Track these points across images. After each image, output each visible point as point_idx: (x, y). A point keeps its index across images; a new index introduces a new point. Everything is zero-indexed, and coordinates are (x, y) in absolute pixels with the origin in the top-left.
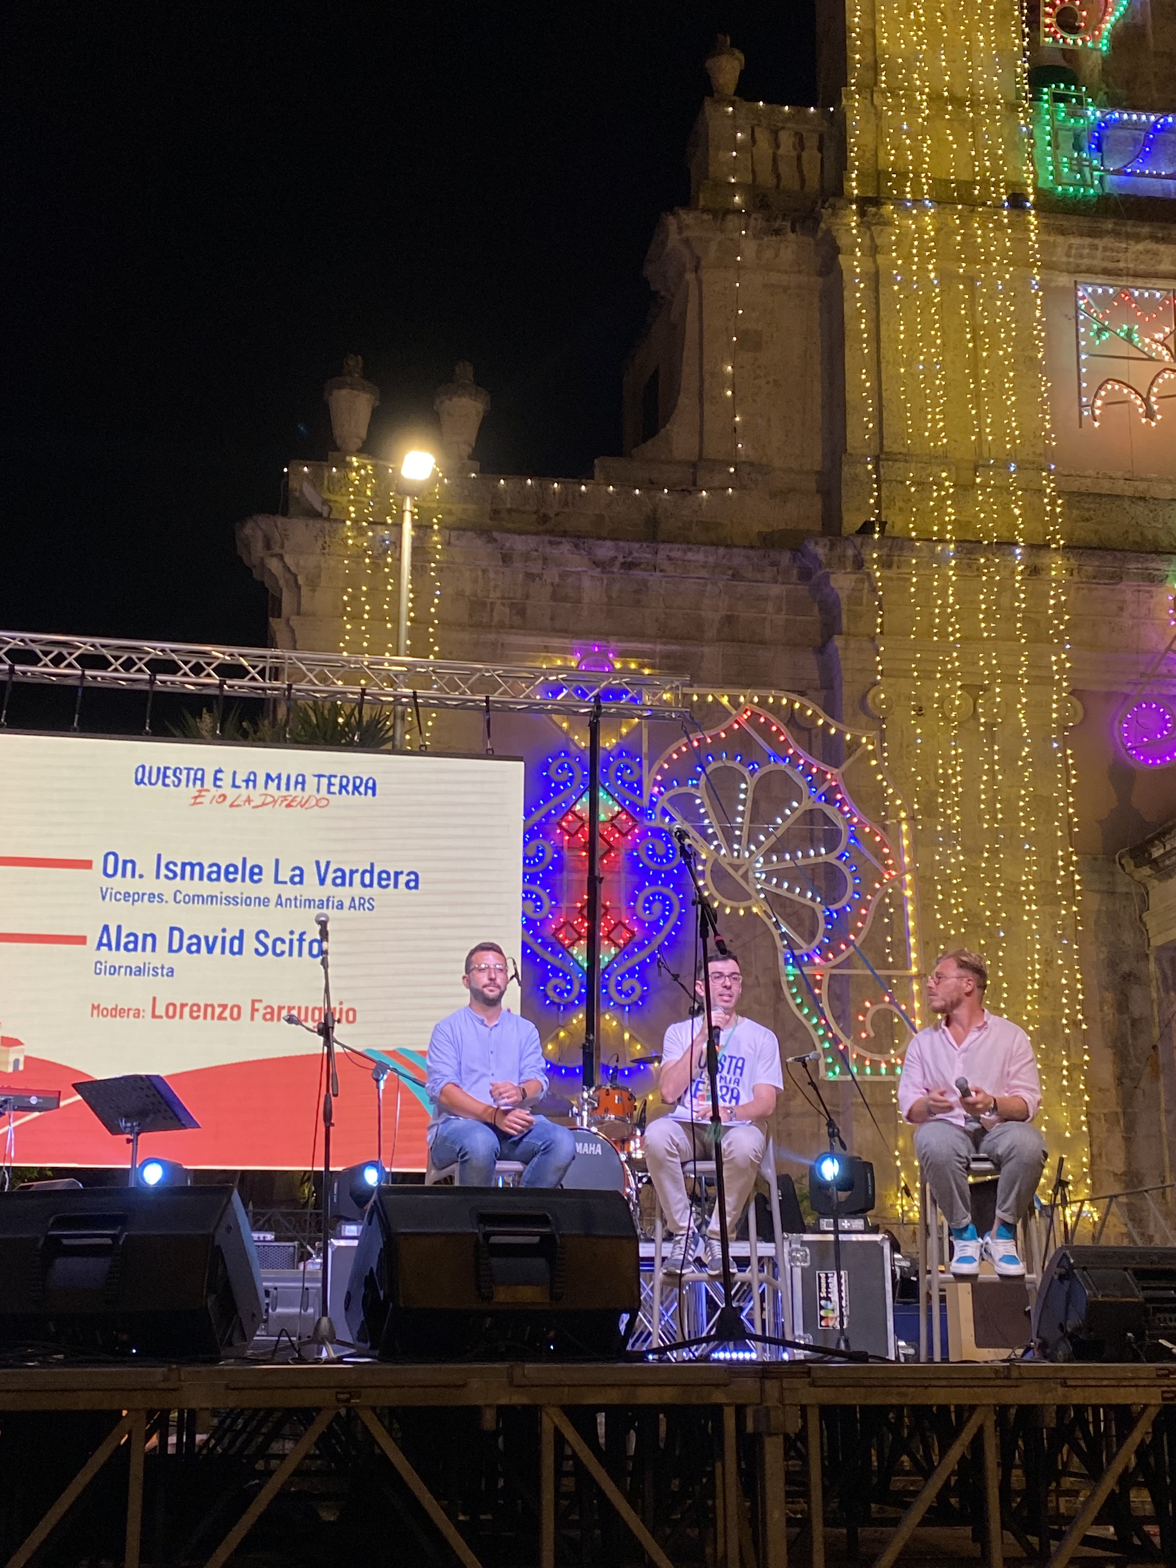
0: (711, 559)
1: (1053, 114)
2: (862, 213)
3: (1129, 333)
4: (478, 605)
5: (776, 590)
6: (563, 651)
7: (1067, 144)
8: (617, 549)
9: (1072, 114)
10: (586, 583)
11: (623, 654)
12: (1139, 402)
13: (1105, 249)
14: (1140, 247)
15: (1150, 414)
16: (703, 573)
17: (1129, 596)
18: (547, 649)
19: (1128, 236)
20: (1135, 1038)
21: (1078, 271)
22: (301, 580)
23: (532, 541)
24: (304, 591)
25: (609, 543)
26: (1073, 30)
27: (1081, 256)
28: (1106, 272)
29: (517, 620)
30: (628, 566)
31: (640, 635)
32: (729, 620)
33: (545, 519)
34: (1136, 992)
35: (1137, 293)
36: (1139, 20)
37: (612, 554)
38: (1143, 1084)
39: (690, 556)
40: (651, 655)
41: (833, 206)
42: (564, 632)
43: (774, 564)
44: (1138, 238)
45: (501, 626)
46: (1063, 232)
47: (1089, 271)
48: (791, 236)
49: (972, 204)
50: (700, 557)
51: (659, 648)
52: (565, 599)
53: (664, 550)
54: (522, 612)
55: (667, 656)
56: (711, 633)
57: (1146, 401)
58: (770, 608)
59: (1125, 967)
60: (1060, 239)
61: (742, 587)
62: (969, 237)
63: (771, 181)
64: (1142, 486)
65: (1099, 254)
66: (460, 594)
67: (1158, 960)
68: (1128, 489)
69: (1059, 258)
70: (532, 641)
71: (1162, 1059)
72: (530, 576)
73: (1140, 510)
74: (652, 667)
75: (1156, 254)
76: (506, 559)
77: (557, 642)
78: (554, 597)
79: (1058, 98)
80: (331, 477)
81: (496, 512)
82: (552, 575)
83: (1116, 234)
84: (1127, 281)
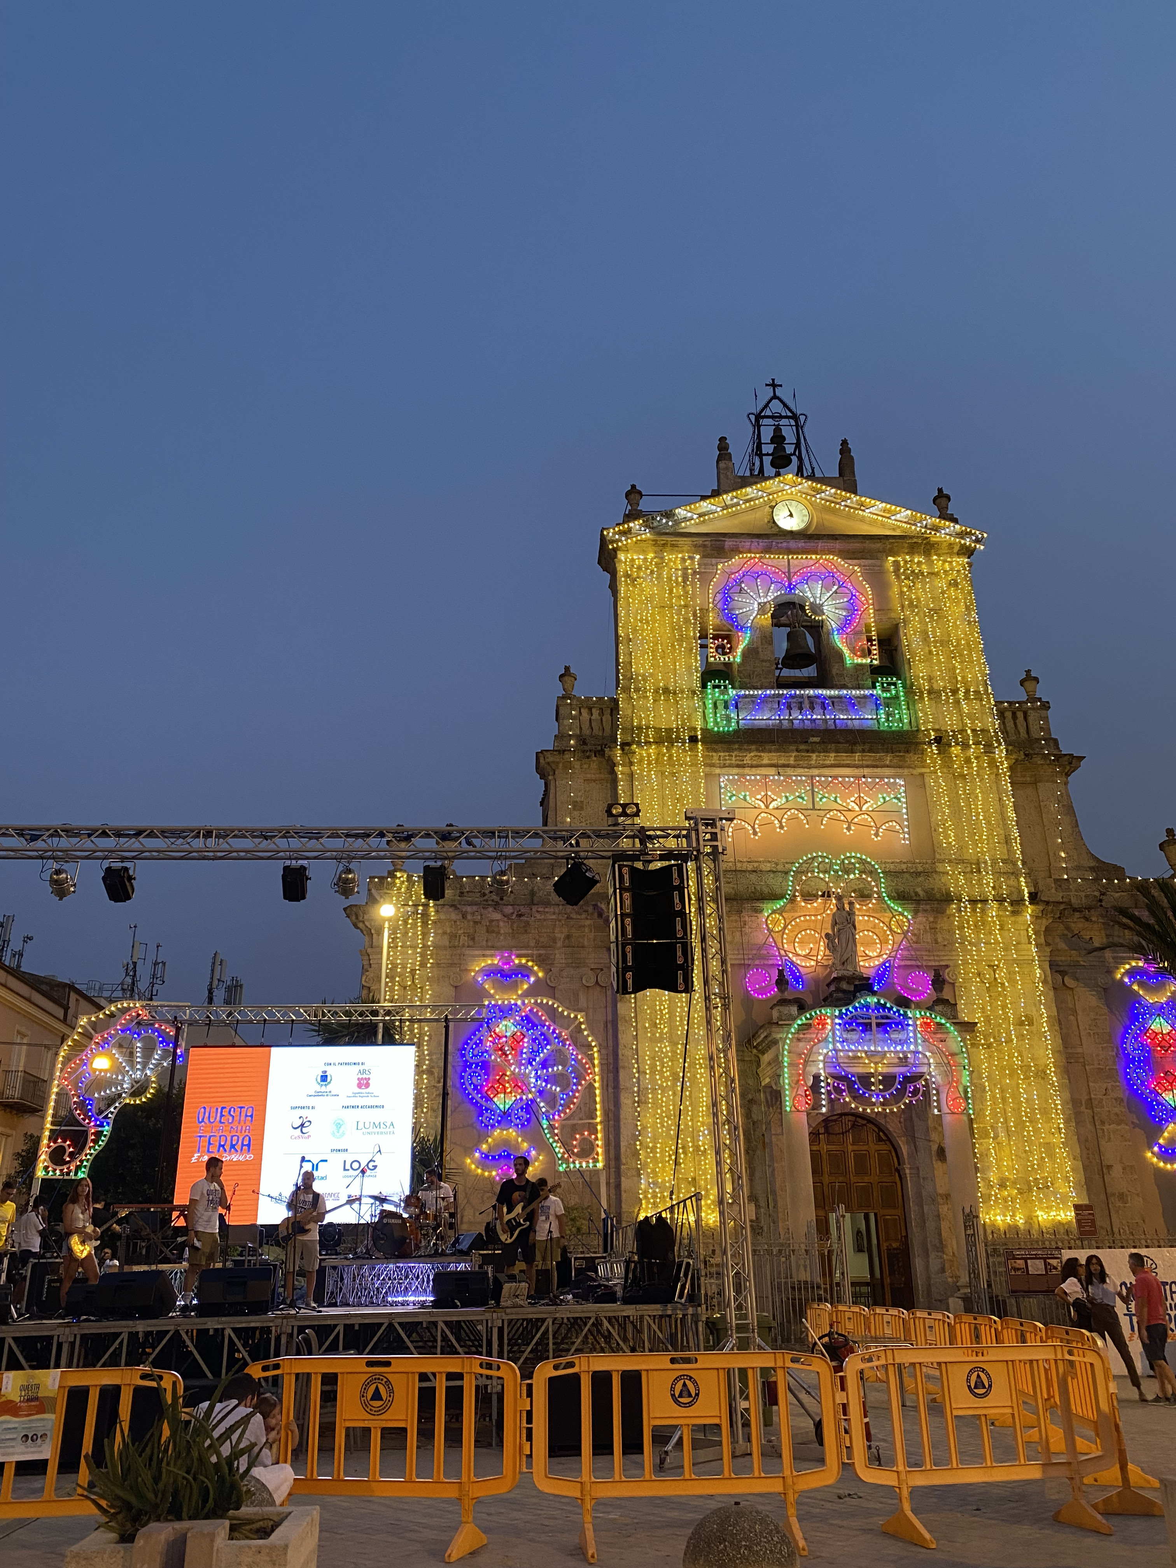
0: (557, 911)
1: (713, 694)
2: (622, 749)
3: (745, 796)
4: (453, 936)
5: (588, 922)
6: (492, 956)
7: (721, 706)
8: (514, 909)
9: (722, 693)
10: (501, 924)
11: (518, 956)
12: (750, 828)
13: (736, 756)
14: (752, 754)
15: (755, 833)
16: (554, 917)
17: (747, 918)
18: (484, 956)
19: (746, 750)
20: (754, 1131)
21: (725, 766)
22: (373, 931)
23: (475, 908)
24: (375, 936)
25: (510, 907)
26: (724, 654)
27: (726, 760)
28: (738, 766)
29: (471, 943)
30: (520, 916)
31: (527, 947)
32: (568, 937)
33: (484, 895)
34: (754, 1108)
35: (748, 778)
36: (755, 646)
37: (512, 911)
38: (758, 1152)
39: (546, 910)
40: (532, 955)
41: (610, 747)
42: (493, 947)
43: (586, 911)
44: (750, 751)
45: (463, 946)
46: (715, 751)
47: (730, 766)
48: (595, 759)
49: (672, 742)
50: (552, 910)
51: (535, 952)
52: (493, 932)
53: (535, 908)
54: (473, 939)
55: (540, 955)
56: (559, 944)
57: (753, 828)
58: (587, 930)
59: (750, 1097)
60: (714, 754)
61: (572, 922)
62: (671, 757)
63: (588, 732)
64: (756, 865)
65: (734, 758)
66: (444, 933)
67: (765, 1092)
68: (750, 867)
69: (715, 760)
70: (477, 952)
71: (767, 1140)
72: (475, 923)
73: (753, 877)
74: (533, 961)
75: (760, 756)
76: (464, 916)
77: (488, 952)
78: (487, 932)
79: (715, 687)
80: (388, 882)
81: (462, 893)
82: (486, 922)
83: (740, 750)
84: (747, 770)
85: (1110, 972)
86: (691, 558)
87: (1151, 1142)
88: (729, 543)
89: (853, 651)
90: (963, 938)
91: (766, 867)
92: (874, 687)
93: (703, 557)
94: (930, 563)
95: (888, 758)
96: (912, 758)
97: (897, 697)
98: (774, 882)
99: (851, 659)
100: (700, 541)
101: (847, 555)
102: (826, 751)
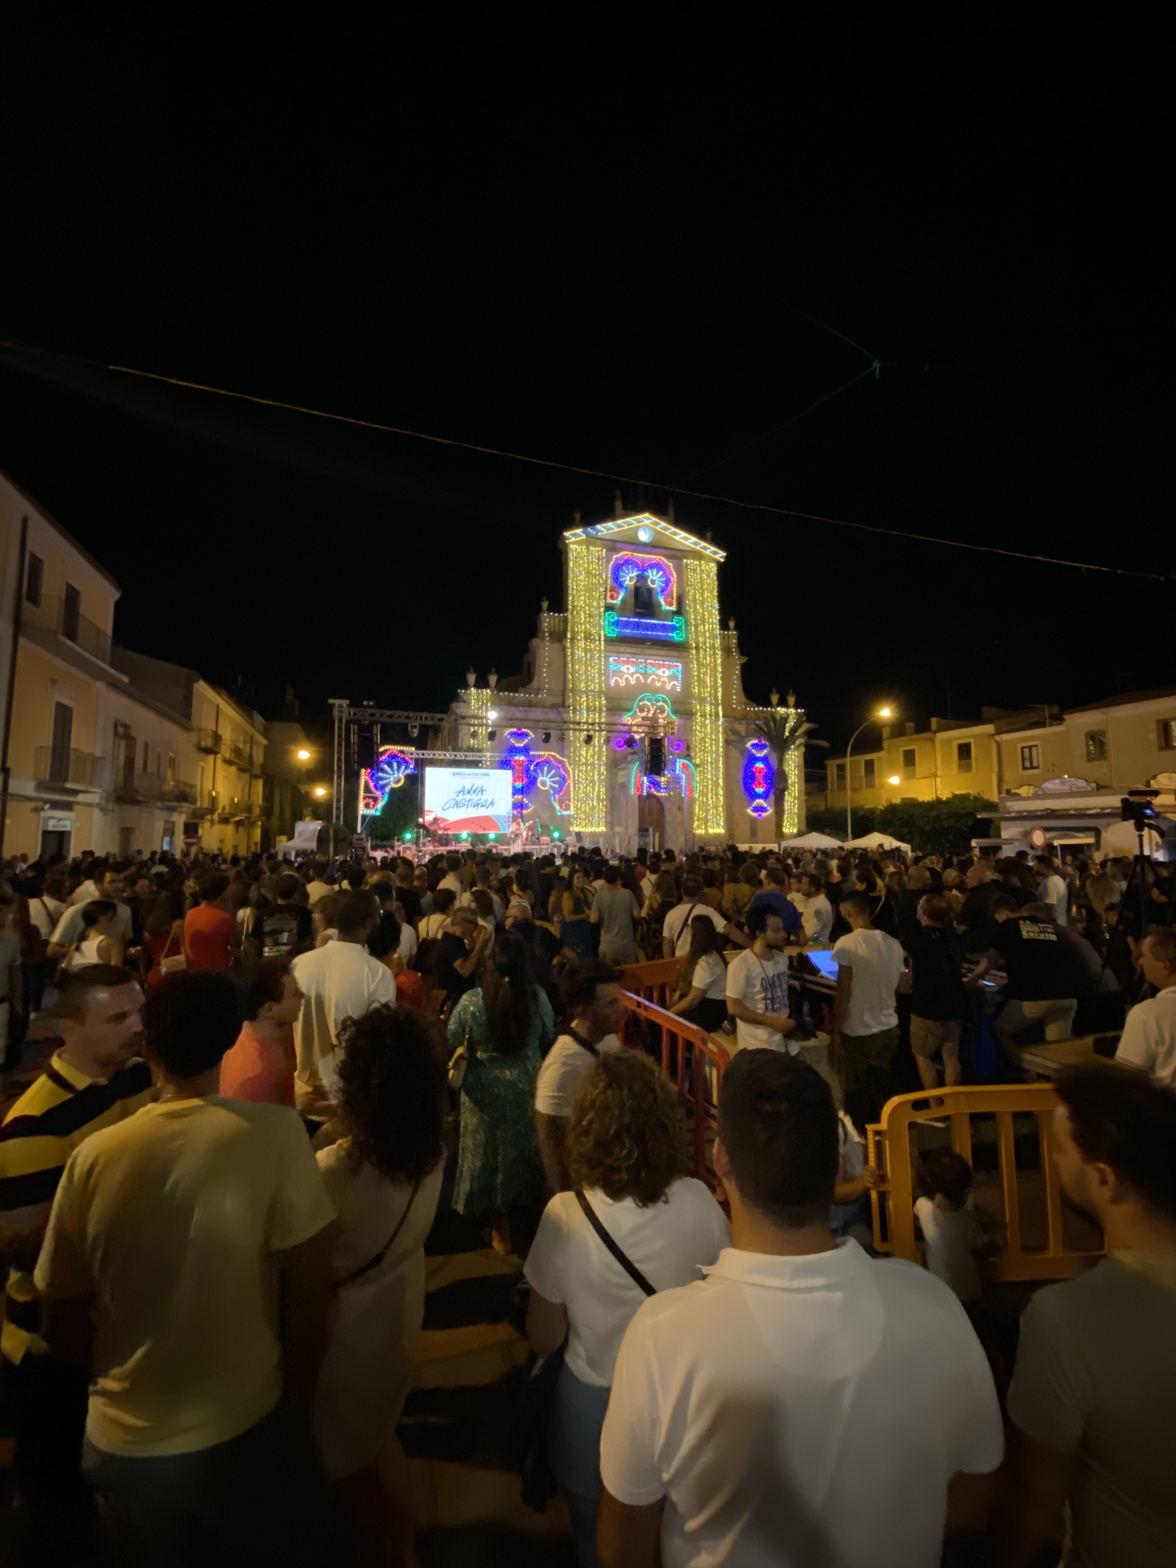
0: (541, 710)
1: (608, 618)
2: (570, 641)
3: (620, 667)
5: (553, 717)
7: (611, 624)
9: (612, 618)
12: (621, 681)
14: (624, 648)
15: (623, 682)
16: (540, 713)
17: (617, 719)
21: (612, 653)
23: (506, 707)
27: (613, 649)
28: (619, 653)
30: (525, 711)
33: (509, 702)
34: (613, 791)
35: (622, 658)
37: (522, 706)
39: (537, 710)
41: (565, 638)
44: (622, 646)
46: (608, 644)
47: (615, 653)
48: (557, 644)
49: (591, 640)
50: (539, 710)
53: (532, 709)
55: (532, 728)
59: (613, 787)
60: (608, 647)
61: (547, 716)
62: (590, 646)
63: (553, 633)
64: (620, 696)
65: (616, 649)
67: (619, 785)
68: (618, 697)
69: (608, 650)
73: (620, 701)
74: (530, 730)
75: (627, 648)
79: (610, 615)
83: (619, 645)
84: (621, 655)
85: (745, 743)
86: (602, 550)
87: (750, 805)
88: (619, 545)
89: (666, 603)
90: (696, 730)
91: (625, 697)
92: (672, 621)
93: (607, 551)
94: (700, 565)
95: (676, 653)
96: (685, 654)
97: (681, 626)
98: (627, 704)
99: (665, 607)
100: (606, 542)
101: (668, 557)
102: (653, 649)
